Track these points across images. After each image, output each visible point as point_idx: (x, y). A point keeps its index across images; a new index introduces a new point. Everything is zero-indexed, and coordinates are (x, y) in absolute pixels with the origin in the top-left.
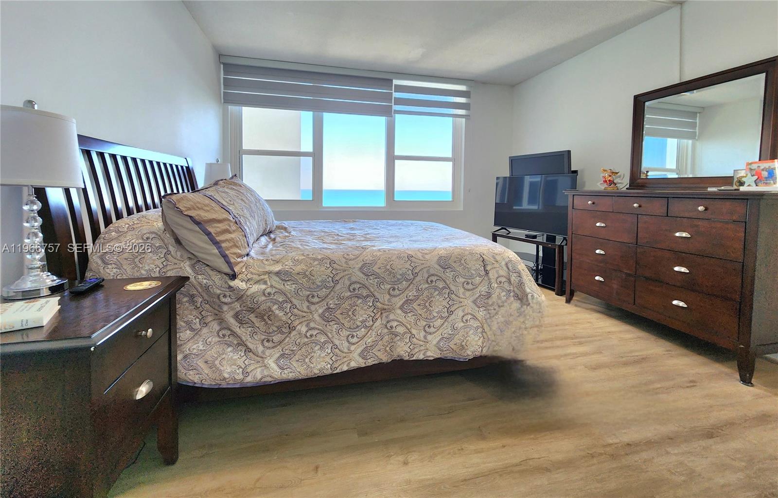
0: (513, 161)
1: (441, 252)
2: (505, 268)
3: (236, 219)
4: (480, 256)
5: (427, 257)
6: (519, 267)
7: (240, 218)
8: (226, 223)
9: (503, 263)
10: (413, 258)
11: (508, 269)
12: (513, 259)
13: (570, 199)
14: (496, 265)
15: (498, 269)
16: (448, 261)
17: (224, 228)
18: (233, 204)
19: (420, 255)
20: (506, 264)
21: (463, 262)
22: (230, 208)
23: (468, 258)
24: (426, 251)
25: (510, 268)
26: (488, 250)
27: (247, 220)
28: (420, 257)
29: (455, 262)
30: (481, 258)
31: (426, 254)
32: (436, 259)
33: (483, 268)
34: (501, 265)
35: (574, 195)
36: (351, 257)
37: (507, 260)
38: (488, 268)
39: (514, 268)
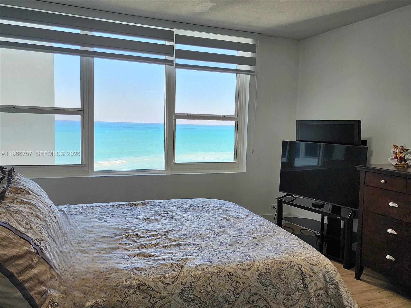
0: (301, 125)
1: (260, 267)
2: (322, 280)
3: (37, 248)
4: (298, 269)
5: (248, 274)
6: (336, 278)
7: (40, 244)
8: (28, 257)
9: (321, 274)
10: (233, 277)
11: (326, 280)
12: (330, 270)
13: (362, 176)
14: (315, 277)
15: (316, 281)
16: (268, 277)
17: (27, 264)
18: (31, 228)
19: (240, 272)
20: (324, 276)
21: (282, 277)
22: (29, 235)
23: (287, 272)
24: (245, 267)
25: (328, 280)
26: (305, 260)
27: (46, 243)
28: (241, 275)
29: (275, 278)
30: (300, 271)
31: (246, 270)
32: (256, 275)
33: (301, 281)
34: (319, 277)
35: (365, 172)
36: (169, 280)
37: (324, 271)
38: (307, 282)
39: (331, 280)
